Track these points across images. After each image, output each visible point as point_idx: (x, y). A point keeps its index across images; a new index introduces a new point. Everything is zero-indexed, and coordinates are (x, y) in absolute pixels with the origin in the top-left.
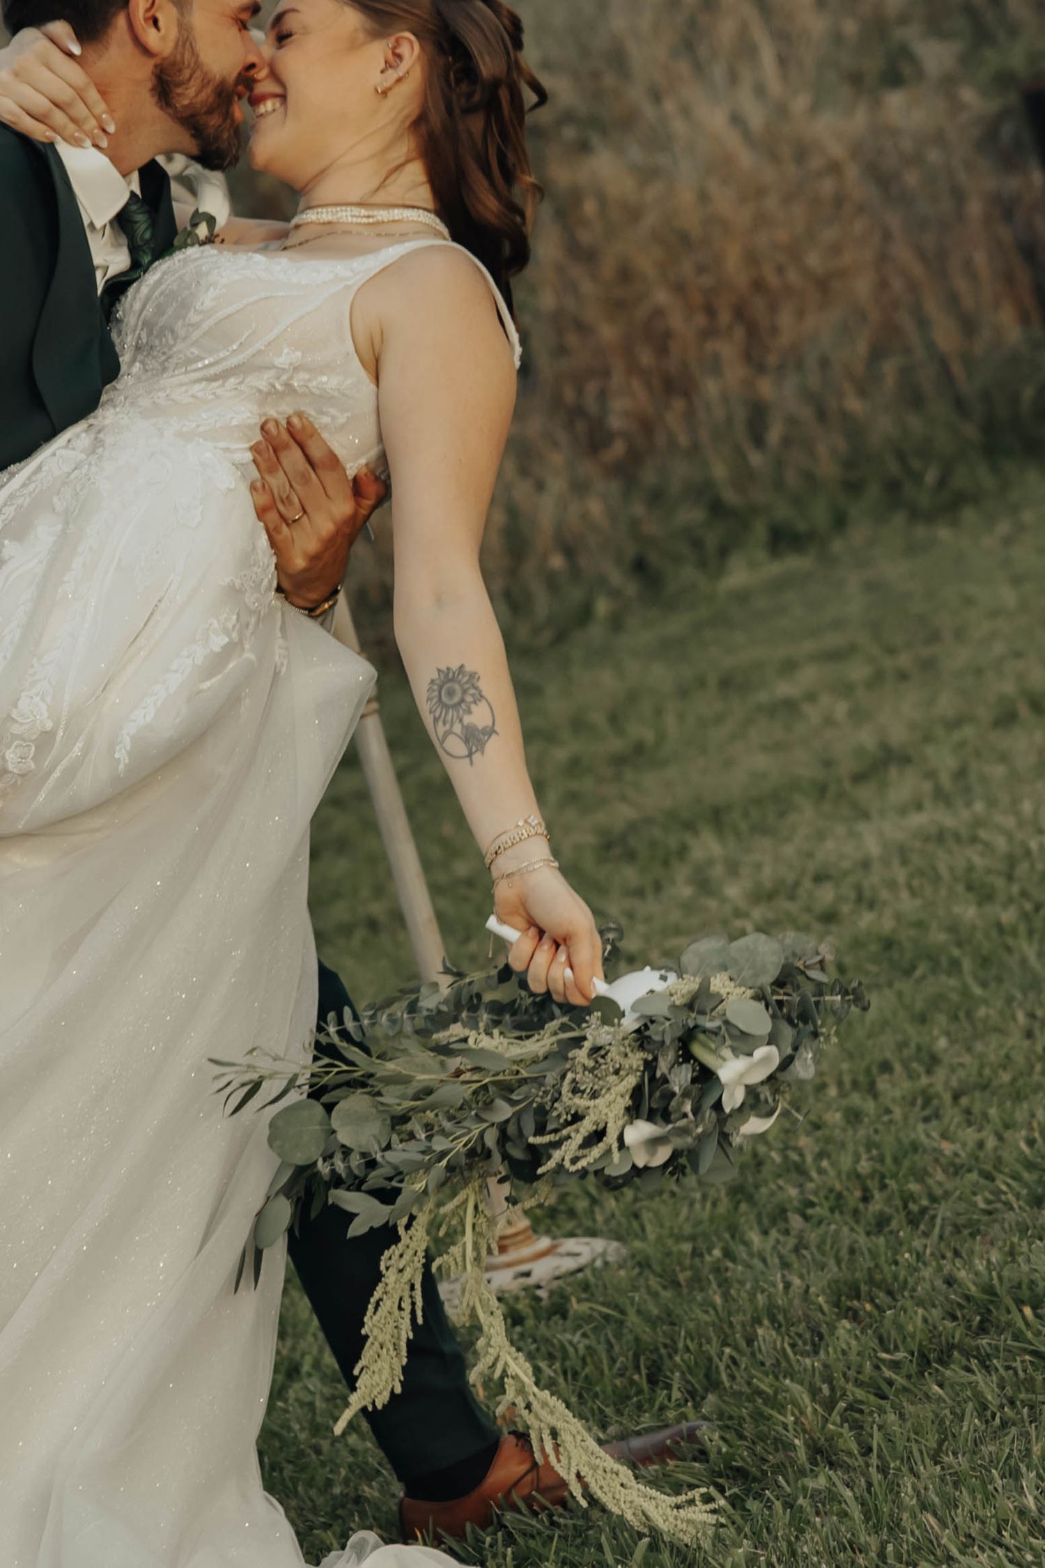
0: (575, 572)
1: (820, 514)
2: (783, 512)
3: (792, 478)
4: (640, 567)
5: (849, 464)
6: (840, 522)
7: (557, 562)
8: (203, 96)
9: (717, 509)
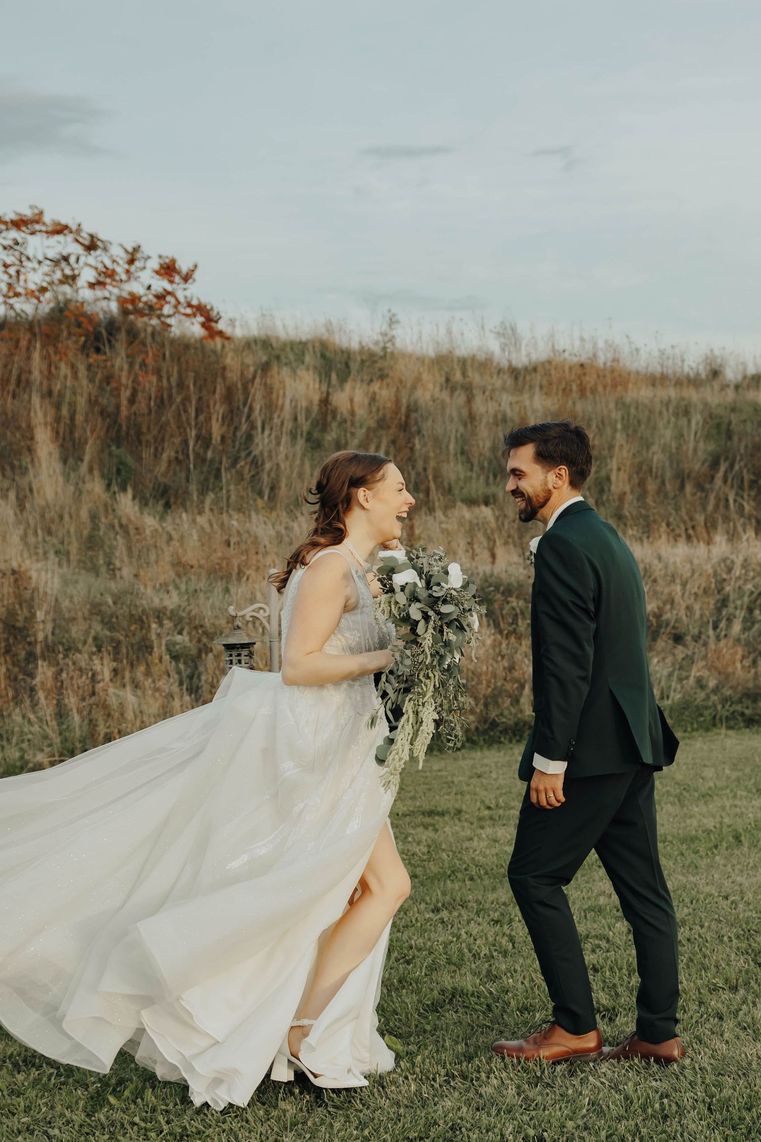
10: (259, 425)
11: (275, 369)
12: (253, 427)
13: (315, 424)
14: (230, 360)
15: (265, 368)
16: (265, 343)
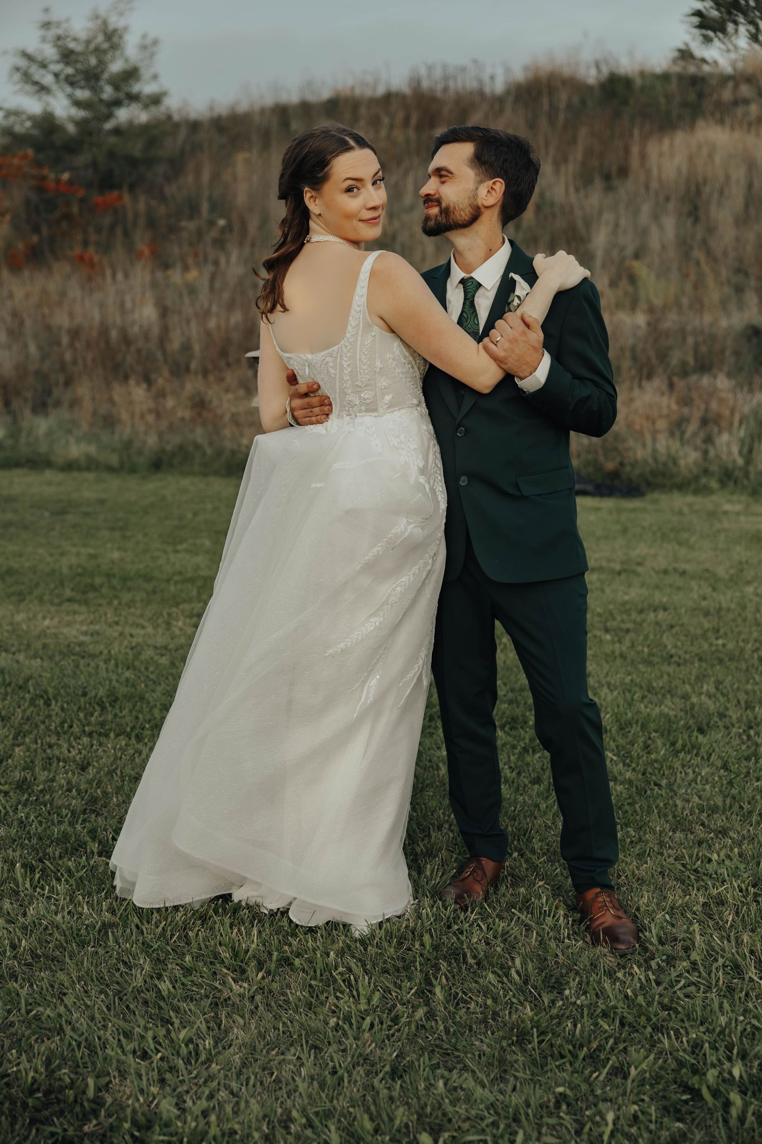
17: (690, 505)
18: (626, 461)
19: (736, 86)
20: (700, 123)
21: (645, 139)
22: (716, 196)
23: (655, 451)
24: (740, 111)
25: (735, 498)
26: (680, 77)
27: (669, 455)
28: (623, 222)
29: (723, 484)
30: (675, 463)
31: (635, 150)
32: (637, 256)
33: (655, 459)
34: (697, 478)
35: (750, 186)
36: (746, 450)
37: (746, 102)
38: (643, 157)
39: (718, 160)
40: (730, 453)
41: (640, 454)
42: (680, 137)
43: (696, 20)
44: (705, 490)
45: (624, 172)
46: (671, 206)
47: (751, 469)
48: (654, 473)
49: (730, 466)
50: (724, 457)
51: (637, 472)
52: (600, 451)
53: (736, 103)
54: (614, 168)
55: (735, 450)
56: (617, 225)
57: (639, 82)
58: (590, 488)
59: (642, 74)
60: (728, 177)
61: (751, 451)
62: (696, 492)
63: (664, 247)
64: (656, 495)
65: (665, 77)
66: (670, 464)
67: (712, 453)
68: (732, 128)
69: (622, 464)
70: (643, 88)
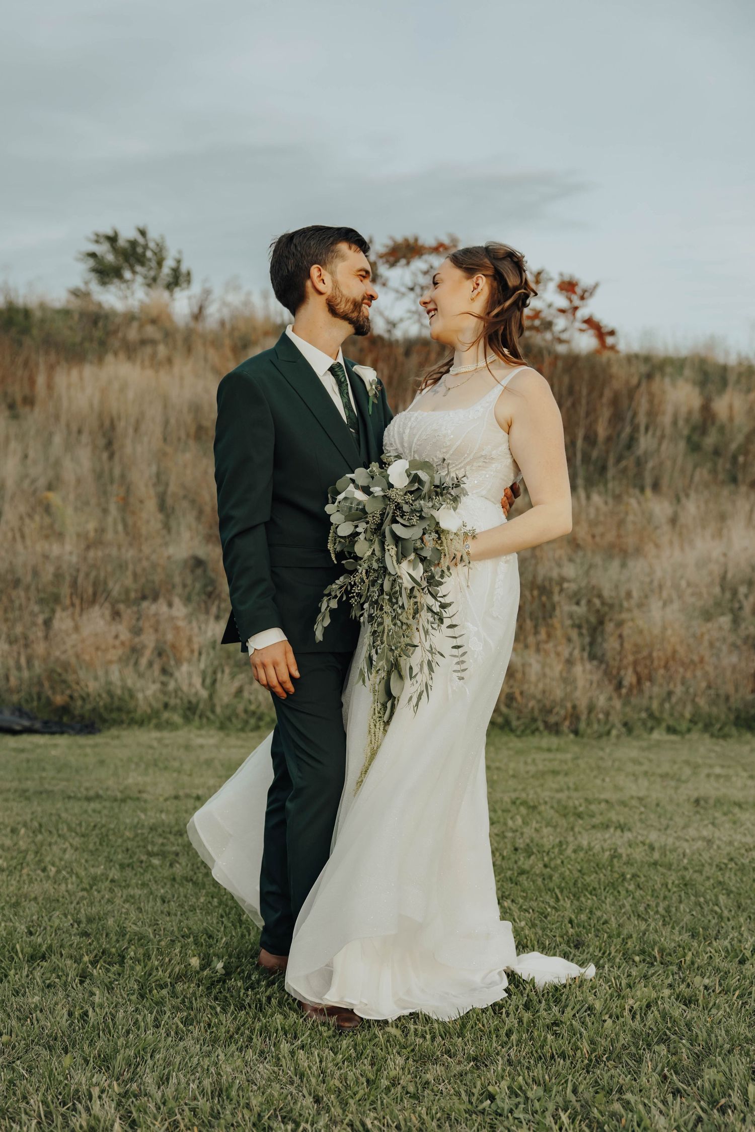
0: (607, 721)
1: (684, 726)
2: (671, 722)
3: (676, 714)
4: (625, 724)
5: (694, 715)
6: (689, 730)
7: (601, 716)
8: (347, 307)
9: (651, 716)
10: (642, 428)
11: (658, 378)
12: (635, 429)
13: (694, 429)
14: (615, 369)
15: (649, 376)
16: (647, 359)
17: (160, 740)
18: (76, 695)
19: (141, 326)
20: (109, 358)
21: (51, 368)
22: (131, 431)
23: (109, 683)
24: (148, 350)
25: (203, 732)
26: (83, 314)
27: (124, 687)
28: (31, 454)
29: (187, 720)
30: (132, 696)
31: (41, 380)
32: (50, 487)
33: (110, 694)
34: (156, 713)
35: (166, 423)
36: (208, 681)
37: (153, 342)
38: (50, 386)
39: (131, 395)
40: (190, 685)
41: (93, 687)
42: (88, 370)
43: (91, 263)
44: (170, 725)
45: (30, 401)
46: (85, 438)
47: (216, 701)
48: (109, 709)
49: (194, 700)
50: (185, 688)
51: (88, 707)
52: (47, 684)
53: (143, 342)
54: (19, 398)
55: (197, 681)
56: (26, 457)
57: (38, 314)
58: (38, 725)
59: (42, 306)
60: (142, 414)
61: (214, 682)
62: (159, 727)
63: (79, 481)
64: (114, 731)
65: (66, 313)
66: (127, 697)
67: (172, 686)
68: (143, 367)
69: (71, 697)
70: (43, 321)
